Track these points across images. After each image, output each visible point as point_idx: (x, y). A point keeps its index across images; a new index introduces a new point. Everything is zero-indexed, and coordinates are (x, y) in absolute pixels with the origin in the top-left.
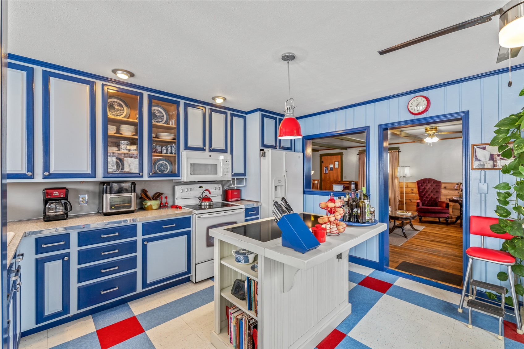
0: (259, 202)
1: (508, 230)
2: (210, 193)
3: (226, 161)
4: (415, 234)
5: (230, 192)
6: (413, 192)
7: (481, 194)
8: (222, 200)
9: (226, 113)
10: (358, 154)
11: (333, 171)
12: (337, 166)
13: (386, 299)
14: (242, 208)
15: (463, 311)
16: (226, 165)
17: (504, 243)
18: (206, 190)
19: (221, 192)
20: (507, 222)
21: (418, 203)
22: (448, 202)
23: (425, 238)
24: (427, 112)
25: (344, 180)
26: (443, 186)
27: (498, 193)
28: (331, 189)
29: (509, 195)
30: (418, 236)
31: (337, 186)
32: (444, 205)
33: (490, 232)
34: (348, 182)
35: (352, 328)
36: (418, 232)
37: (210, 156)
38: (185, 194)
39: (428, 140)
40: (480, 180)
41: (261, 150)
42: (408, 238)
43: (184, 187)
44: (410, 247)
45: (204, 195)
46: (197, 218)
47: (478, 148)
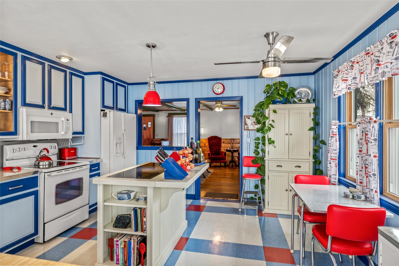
0: (99, 158)
1: (259, 161)
2: (48, 152)
3: (67, 120)
4: (209, 175)
5: (66, 151)
6: (205, 146)
7: (248, 144)
8: (58, 159)
9: (65, 72)
10: (167, 116)
11: (146, 130)
12: (149, 126)
13: (204, 215)
14: (86, 165)
15: (241, 210)
16: (67, 124)
17: (257, 169)
18: (44, 149)
19: (56, 151)
20: (258, 158)
21: (209, 153)
22: (225, 151)
23: (215, 176)
24: (223, 94)
25: (156, 138)
26: (222, 141)
27: (255, 142)
28: (160, 144)
29: (259, 143)
30: (211, 176)
31: (165, 142)
32: (224, 154)
33: (251, 164)
34: (160, 140)
35: (191, 234)
36: (210, 174)
37: (52, 114)
38: (17, 154)
39: (217, 110)
40: (247, 136)
41: (102, 110)
42: (206, 178)
43: (16, 147)
44: (208, 183)
45: (42, 154)
46: (46, 176)
47: (247, 118)
